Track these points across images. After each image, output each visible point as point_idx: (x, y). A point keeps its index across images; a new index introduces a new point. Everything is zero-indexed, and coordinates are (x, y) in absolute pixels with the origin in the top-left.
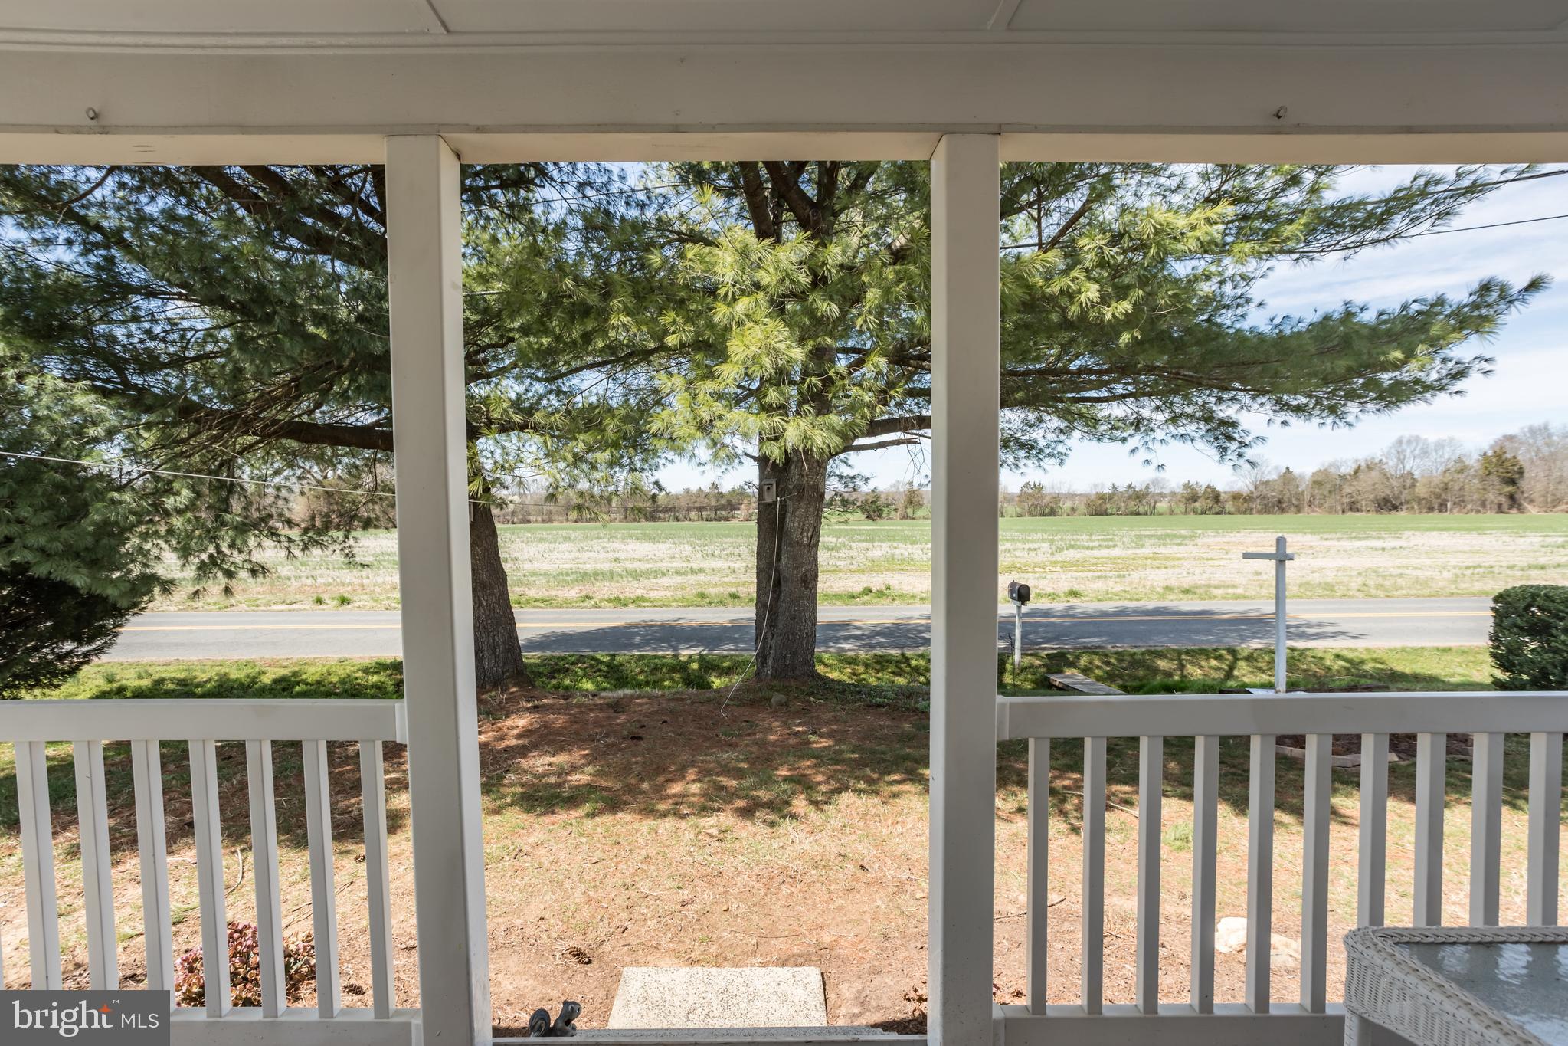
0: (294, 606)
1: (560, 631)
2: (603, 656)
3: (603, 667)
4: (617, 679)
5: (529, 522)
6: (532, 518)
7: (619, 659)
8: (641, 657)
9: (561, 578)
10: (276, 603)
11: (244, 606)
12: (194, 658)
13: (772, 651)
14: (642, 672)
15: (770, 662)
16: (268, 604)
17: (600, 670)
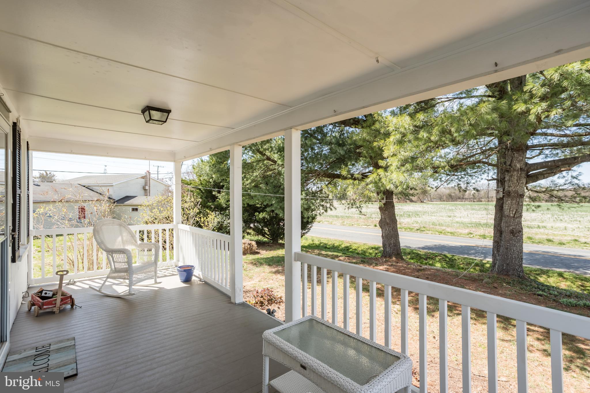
0: (369, 227)
1: (442, 244)
2: (449, 256)
3: (447, 259)
4: (451, 265)
5: (481, 201)
6: (483, 200)
7: (456, 258)
8: (465, 258)
9: (465, 225)
10: (364, 225)
11: (356, 226)
12: (332, 238)
13: (498, 262)
14: (463, 263)
15: (496, 266)
16: (362, 226)
17: (445, 260)
